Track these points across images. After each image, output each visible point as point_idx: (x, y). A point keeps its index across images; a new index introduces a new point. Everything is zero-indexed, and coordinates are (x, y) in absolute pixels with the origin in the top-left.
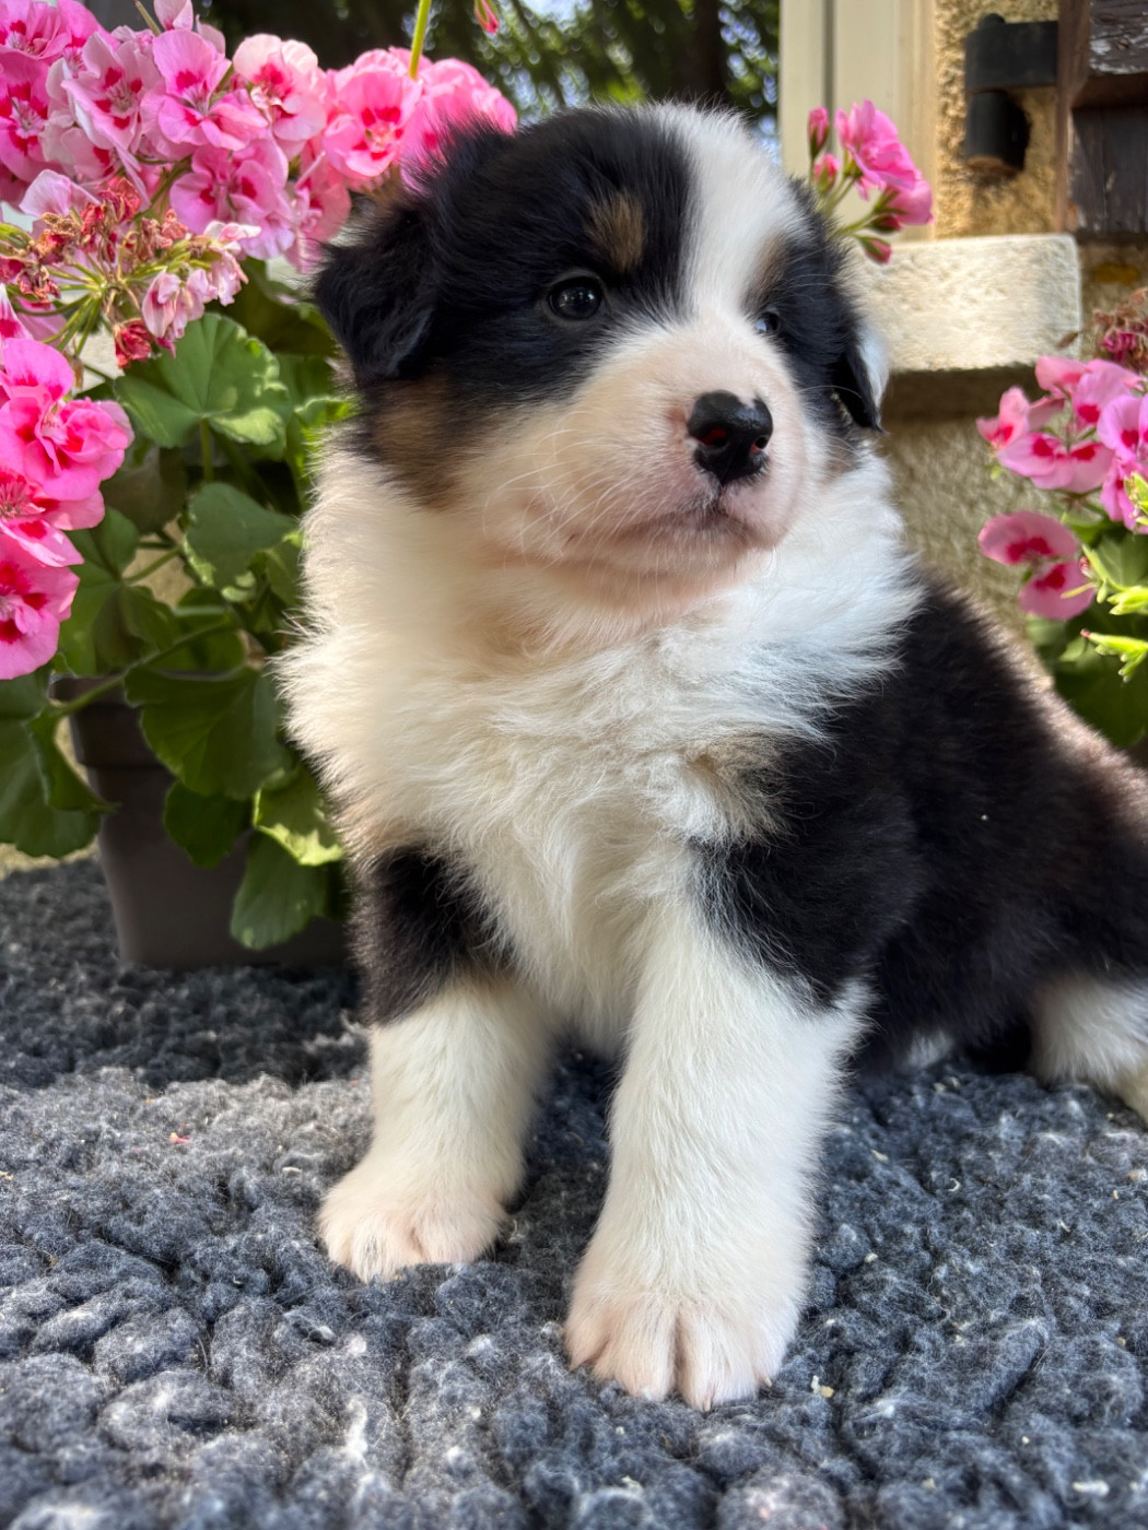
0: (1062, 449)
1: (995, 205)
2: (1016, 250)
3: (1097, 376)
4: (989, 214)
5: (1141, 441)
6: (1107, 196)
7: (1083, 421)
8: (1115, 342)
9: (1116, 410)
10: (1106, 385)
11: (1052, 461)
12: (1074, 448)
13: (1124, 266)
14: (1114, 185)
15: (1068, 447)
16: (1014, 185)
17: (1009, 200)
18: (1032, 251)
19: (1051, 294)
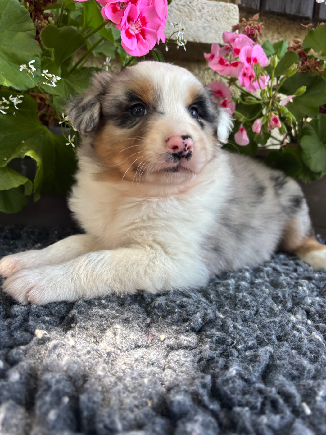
0: (228, 63)
2: (221, 6)
3: (241, 39)
5: (252, 62)
7: (235, 54)
8: (248, 31)
9: (245, 50)
10: (243, 43)
11: (224, 67)
12: (232, 62)
15: (230, 62)
18: (226, 7)
19: (230, 23)
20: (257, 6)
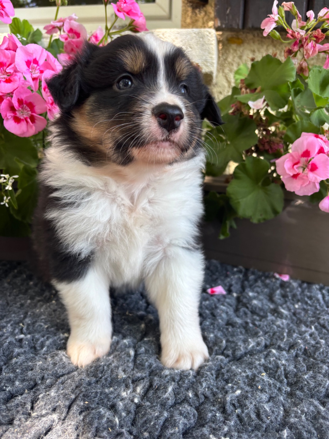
1: (198, 15)
2: (195, 33)
4: (197, 18)
6: (228, 15)
13: (238, 38)
14: (230, 11)
16: (205, 9)
17: (203, 14)
18: (200, 34)
19: (206, 49)
20: (238, 25)
